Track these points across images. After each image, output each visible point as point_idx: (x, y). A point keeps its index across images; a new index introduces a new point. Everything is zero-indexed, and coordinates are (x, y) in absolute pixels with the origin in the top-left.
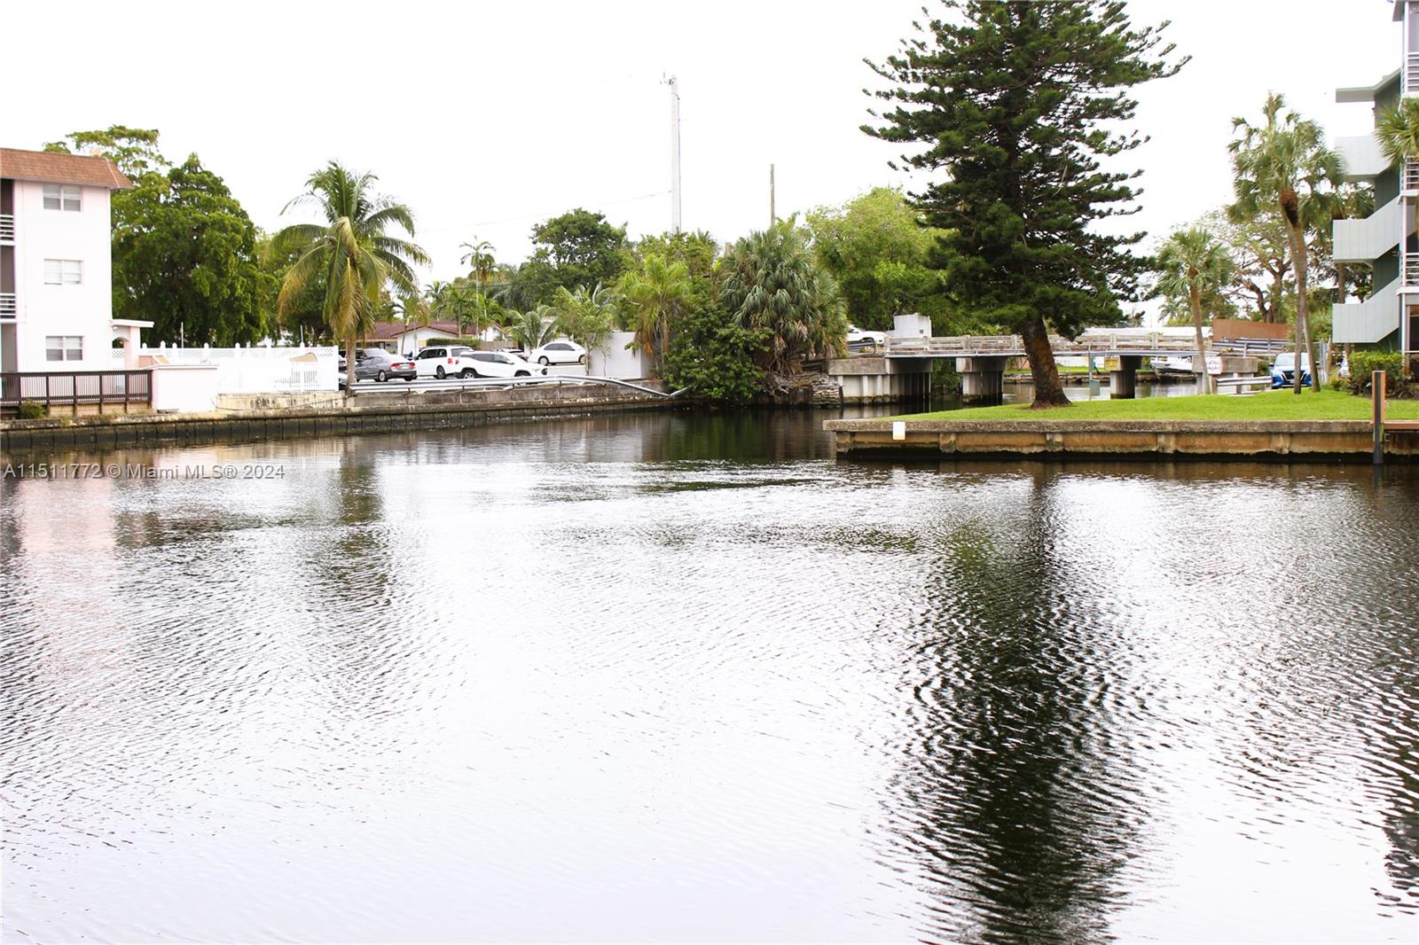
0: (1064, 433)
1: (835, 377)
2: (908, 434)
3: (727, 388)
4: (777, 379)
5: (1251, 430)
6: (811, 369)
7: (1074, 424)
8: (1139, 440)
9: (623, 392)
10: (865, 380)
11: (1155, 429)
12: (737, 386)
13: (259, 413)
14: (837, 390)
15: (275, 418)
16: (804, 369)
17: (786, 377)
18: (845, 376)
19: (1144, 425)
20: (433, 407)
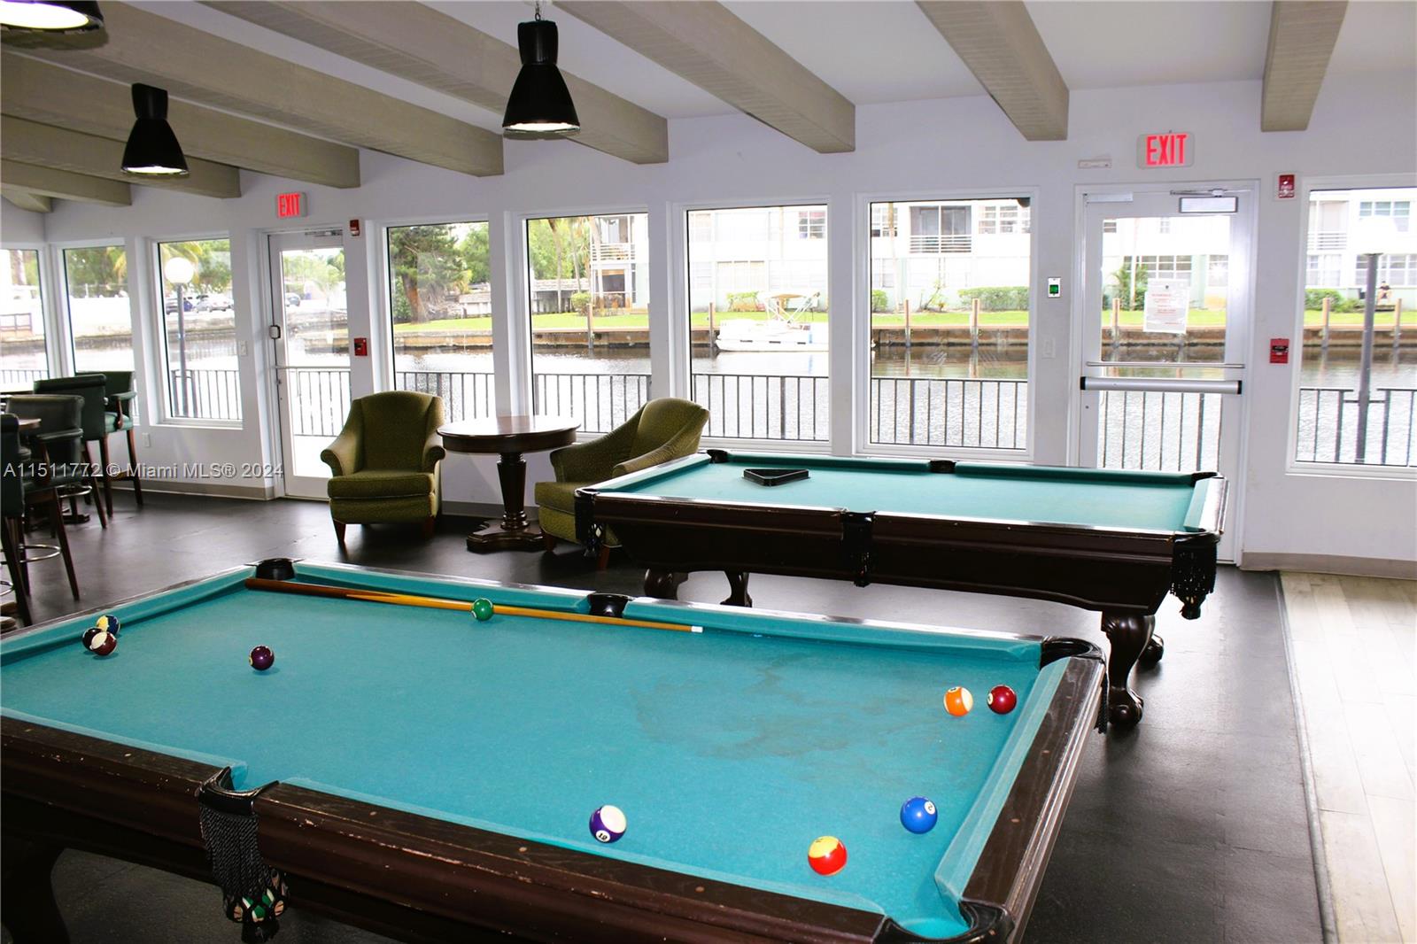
0: (404, 337)
1: (463, 304)
2: (334, 340)
3: (399, 311)
4: (430, 306)
5: (484, 334)
6: (450, 300)
7: (408, 333)
8: (438, 340)
9: (338, 315)
10: (481, 305)
11: (443, 335)
12: (405, 310)
13: (100, 333)
14: (462, 311)
15: (110, 336)
16: (446, 300)
17: (435, 305)
18: (469, 304)
19: (437, 333)
20: (212, 327)
